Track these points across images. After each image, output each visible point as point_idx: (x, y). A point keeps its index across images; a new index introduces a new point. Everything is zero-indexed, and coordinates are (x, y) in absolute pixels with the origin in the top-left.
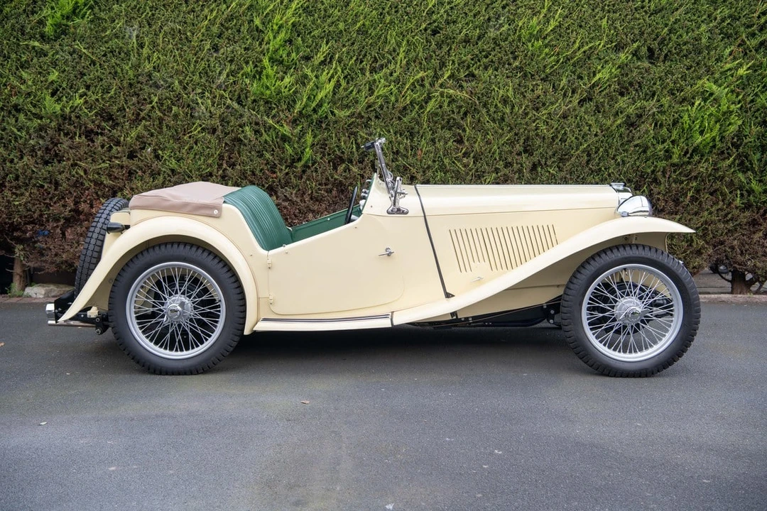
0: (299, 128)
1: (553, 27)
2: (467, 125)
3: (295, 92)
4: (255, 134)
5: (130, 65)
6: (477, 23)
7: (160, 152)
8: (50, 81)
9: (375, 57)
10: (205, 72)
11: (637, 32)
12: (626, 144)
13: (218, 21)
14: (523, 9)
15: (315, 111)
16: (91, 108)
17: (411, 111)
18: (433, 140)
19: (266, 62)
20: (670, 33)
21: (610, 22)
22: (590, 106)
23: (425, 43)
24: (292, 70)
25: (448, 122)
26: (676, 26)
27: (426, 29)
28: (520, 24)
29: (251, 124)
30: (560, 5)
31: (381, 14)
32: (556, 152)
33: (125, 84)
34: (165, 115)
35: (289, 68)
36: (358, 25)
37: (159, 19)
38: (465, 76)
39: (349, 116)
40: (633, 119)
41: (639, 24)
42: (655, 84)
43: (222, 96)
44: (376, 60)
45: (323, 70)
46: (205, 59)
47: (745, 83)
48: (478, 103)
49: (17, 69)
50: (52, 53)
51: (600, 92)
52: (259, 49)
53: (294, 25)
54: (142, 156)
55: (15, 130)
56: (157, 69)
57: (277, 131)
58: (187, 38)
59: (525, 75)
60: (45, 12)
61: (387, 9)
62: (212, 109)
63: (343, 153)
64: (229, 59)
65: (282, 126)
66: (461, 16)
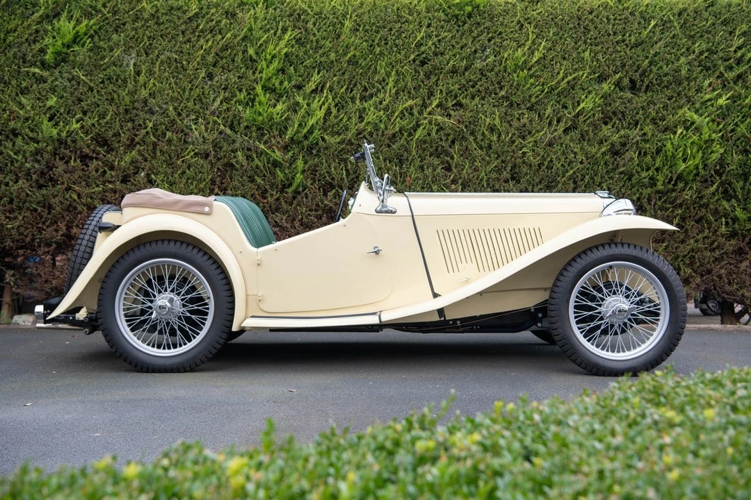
0: (290, 154)
1: (537, 58)
2: (455, 153)
3: (287, 119)
4: (247, 159)
5: (127, 92)
6: (464, 55)
7: (153, 176)
8: (48, 106)
9: (365, 87)
10: (199, 99)
11: (618, 63)
12: (611, 172)
13: (213, 51)
14: (508, 42)
15: (306, 137)
16: (87, 133)
17: (400, 139)
18: (422, 168)
19: (259, 89)
20: (651, 65)
21: (592, 54)
22: (575, 134)
23: (414, 73)
24: (284, 98)
25: (436, 150)
26: (656, 58)
27: (414, 61)
28: (506, 55)
29: (243, 149)
30: (543, 38)
31: (371, 46)
32: (543, 179)
33: (121, 110)
34: (159, 140)
35: (281, 96)
36: (349, 55)
37: (156, 48)
38: (453, 106)
39: (339, 143)
40: (618, 147)
41: (621, 57)
42: (637, 113)
43: (215, 122)
44: (365, 89)
45: (314, 98)
46: (200, 87)
47: (724, 114)
48: (465, 130)
49: (17, 95)
50: (51, 80)
51: (585, 121)
52: (252, 78)
53: (286, 55)
54: (135, 180)
55: (12, 154)
56: (152, 95)
57: (268, 156)
58: (182, 67)
59: (511, 105)
60: (46, 40)
61: (377, 41)
62: (206, 135)
63: (333, 179)
64: (223, 87)
65: (274, 151)
66: (448, 48)
